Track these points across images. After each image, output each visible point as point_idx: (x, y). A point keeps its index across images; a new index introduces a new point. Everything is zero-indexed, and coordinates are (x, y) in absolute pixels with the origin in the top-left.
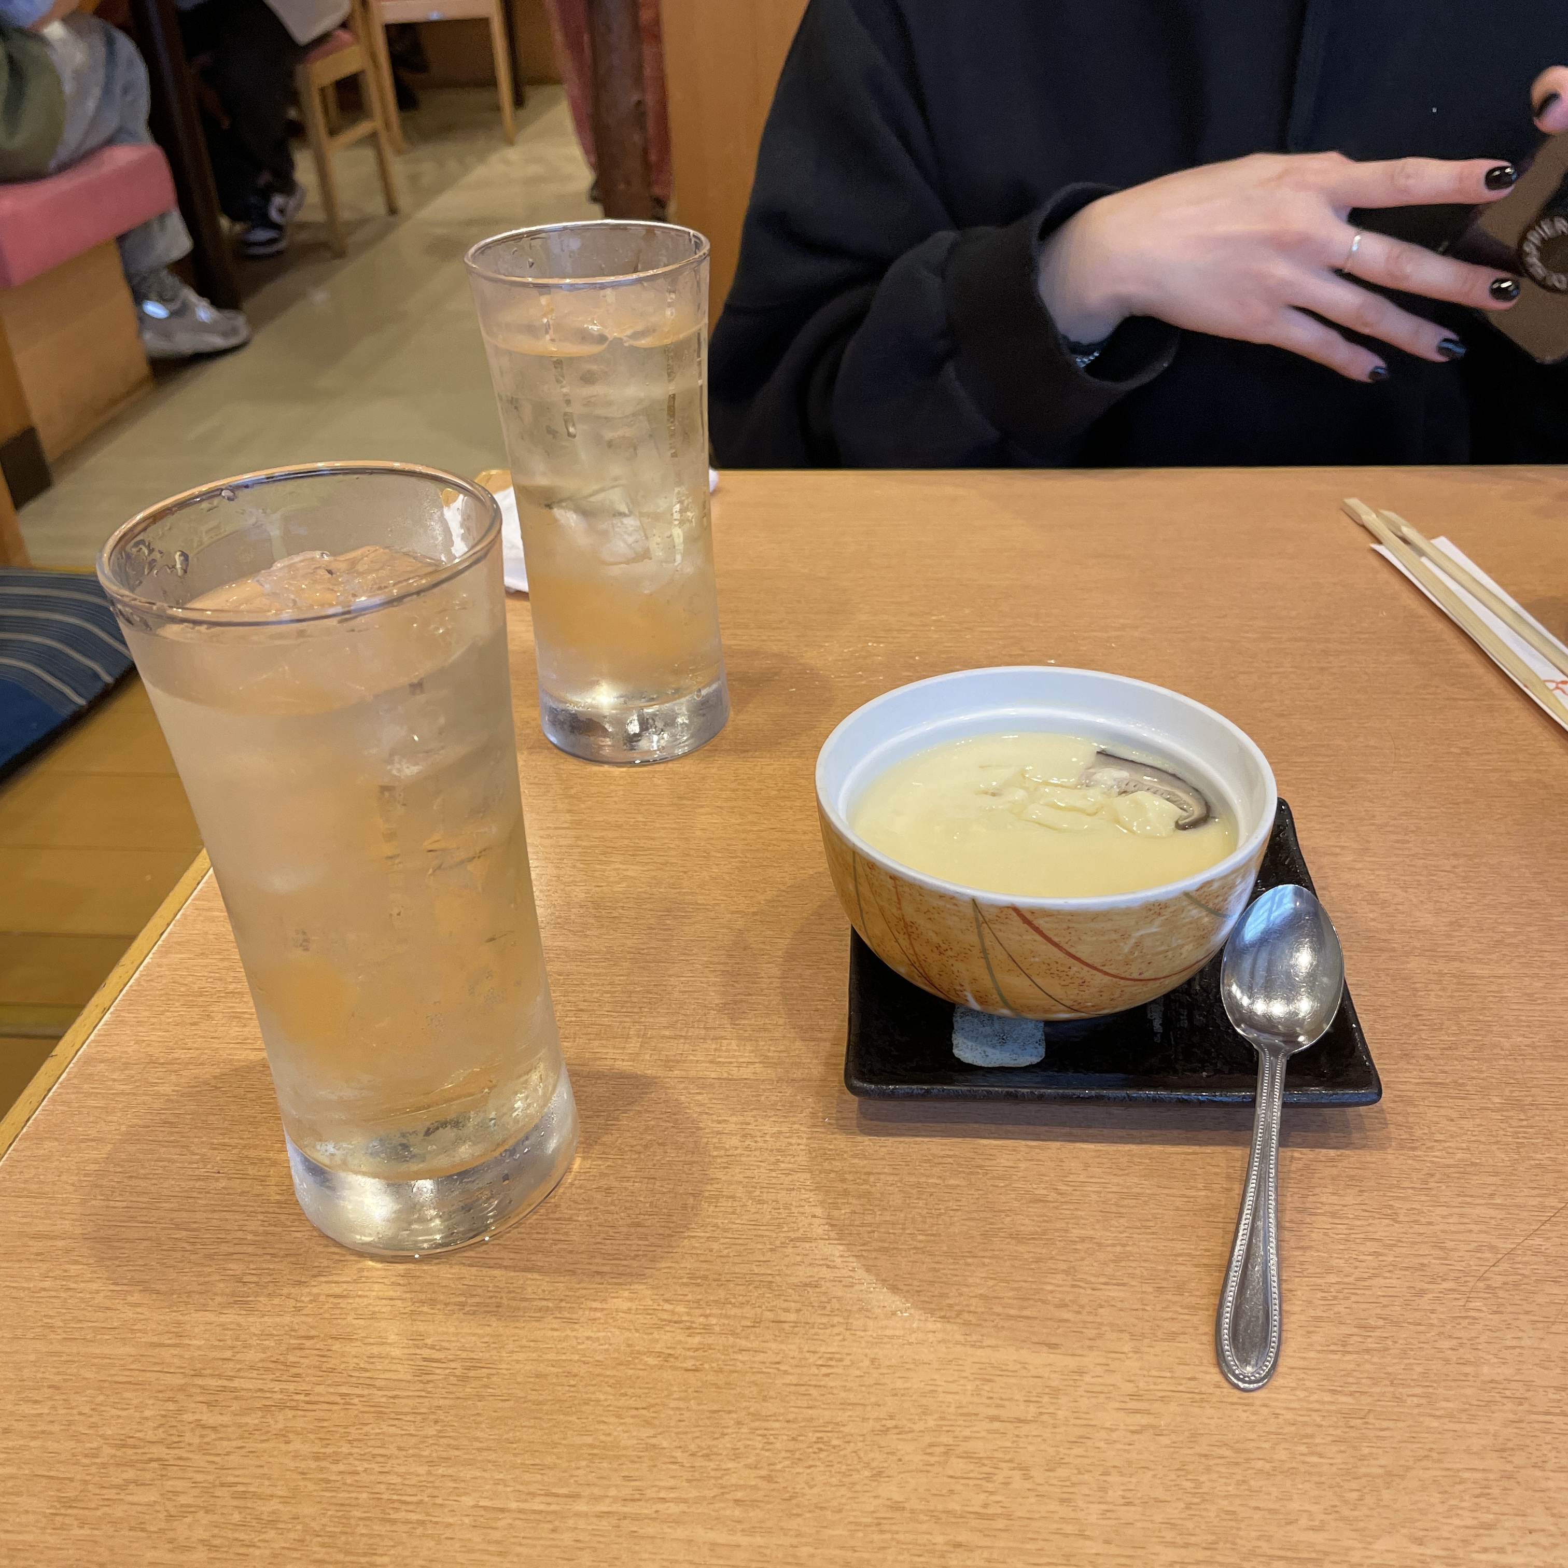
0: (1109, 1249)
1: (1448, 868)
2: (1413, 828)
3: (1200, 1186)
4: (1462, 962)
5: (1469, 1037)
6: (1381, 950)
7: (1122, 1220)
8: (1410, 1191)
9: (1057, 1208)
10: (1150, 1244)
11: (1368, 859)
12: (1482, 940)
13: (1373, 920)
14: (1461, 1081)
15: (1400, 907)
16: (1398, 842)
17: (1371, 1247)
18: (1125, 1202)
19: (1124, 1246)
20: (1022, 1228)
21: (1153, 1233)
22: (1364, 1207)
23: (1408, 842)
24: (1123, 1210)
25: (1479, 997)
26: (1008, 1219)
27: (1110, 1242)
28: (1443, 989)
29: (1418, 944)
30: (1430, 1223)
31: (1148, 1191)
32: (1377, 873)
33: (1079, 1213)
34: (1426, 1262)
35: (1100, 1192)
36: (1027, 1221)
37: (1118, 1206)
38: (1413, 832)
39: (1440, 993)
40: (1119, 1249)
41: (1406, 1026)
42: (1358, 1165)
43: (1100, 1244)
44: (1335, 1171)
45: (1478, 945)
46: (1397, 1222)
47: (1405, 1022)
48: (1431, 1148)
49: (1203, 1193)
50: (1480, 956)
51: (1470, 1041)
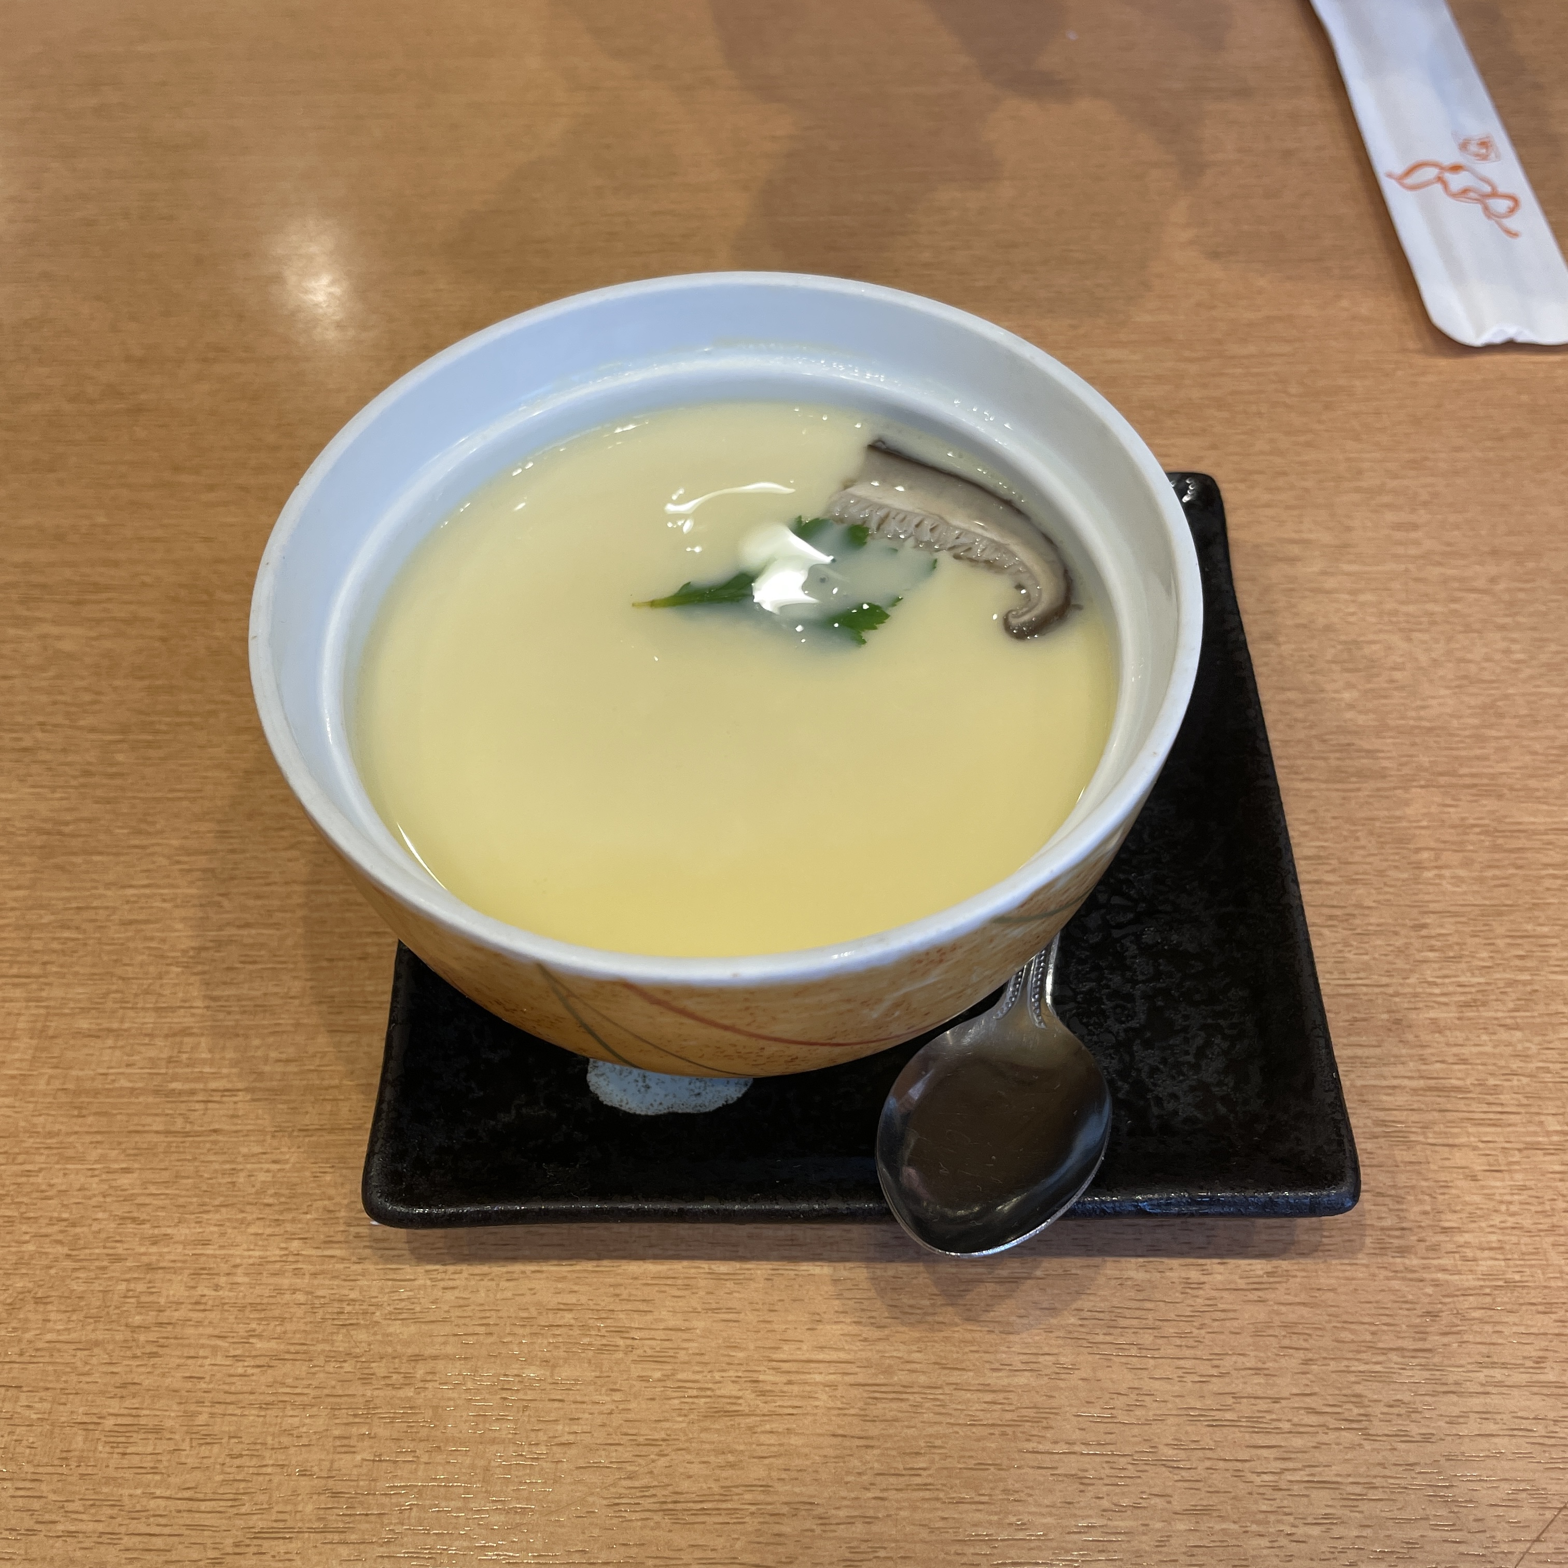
0: (842, 1531)
1: (1481, 583)
2: (1424, 496)
3: (1017, 1363)
4: (1500, 797)
5: (1509, 975)
6: (1362, 775)
7: (870, 1455)
8: (1394, 1357)
9: (751, 1429)
10: (918, 1516)
11: (1347, 568)
12: (1537, 747)
13: (1351, 707)
14: (1492, 1081)
15: (1398, 675)
16: (1398, 527)
17: (1321, 1501)
18: (879, 1409)
19: (869, 1520)
20: (685, 1485)
21: (925, 1487)
22: (1309, 1401)
23: (1415, 527)
24: (874, 1430)
25: (1526, 879)
26: (663, 1462)
27: (842, 1513)
28: (1467, 863)
29: (1425, 760)
30: (1427, 1438)
31: (922, 1379)
32: (1362, 598)
33: (794, 1440)
34: (1416, 1534)
35: (833, 1386)
36: (695, 1469)
37: (864, 1418)
38: (1425, 504)
39: (1462, 873)
40: (859, 1529)
41: (1400, 951)
42: (1303, 1297)
43: (823, 1520)
44: (1261, 1314)
45: (1528, 758)
46: (1368, 1436)
47: (1399, 942)
48: (1434, 1248)
49: (1022, 1379)
50: (1532, 783)
51: (1512, 983)
